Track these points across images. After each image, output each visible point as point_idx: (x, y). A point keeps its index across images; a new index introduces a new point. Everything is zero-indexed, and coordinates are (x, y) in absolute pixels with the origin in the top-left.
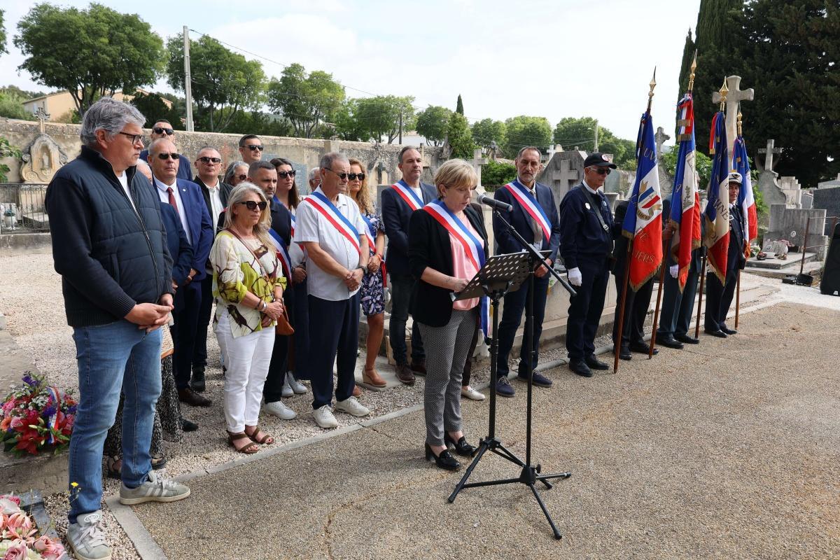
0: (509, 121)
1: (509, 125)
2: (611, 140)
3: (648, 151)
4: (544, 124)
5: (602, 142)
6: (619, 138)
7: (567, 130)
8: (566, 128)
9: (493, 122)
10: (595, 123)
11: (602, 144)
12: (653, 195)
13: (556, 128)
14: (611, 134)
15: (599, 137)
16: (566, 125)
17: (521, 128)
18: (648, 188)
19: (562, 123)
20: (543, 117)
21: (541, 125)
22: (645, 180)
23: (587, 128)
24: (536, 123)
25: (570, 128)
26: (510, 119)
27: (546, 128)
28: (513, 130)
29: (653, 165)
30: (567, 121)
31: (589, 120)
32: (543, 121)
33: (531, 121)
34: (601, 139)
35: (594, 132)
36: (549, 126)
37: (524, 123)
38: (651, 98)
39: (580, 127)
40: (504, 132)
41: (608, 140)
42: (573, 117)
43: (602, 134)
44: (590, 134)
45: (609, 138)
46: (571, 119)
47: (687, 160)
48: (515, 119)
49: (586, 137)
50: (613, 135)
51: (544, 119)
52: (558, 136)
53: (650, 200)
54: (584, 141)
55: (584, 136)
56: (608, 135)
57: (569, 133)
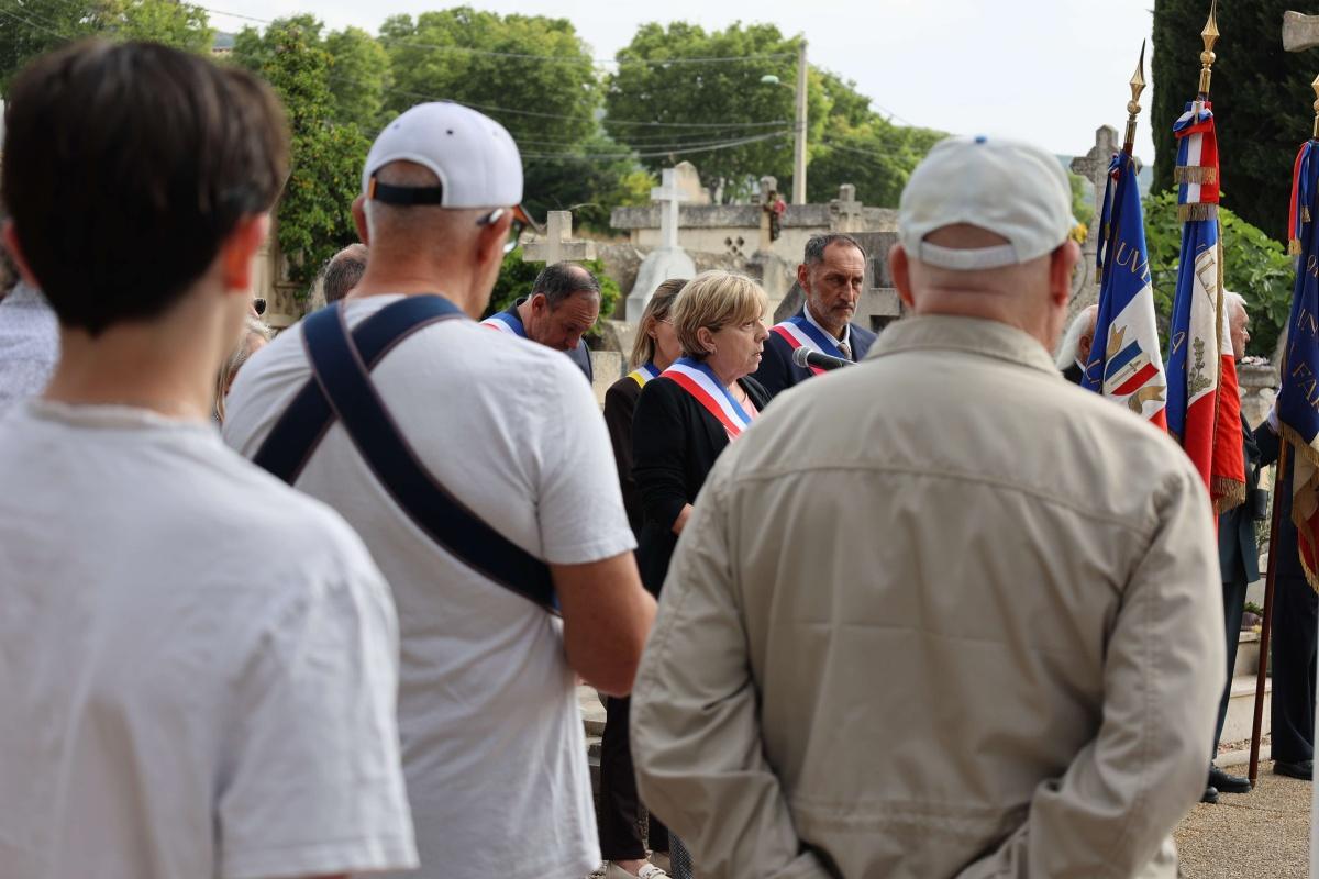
0: (397, 30)
1: (396, 50)
2: (864, 133)
3: (1127, 250)
4: (563, 48)
5: (826, 139)
6: (896, 123)
7: (664, 81)
8: (659, 69)
9: (323, 36)
10: (794, 51)
11: (824, 149)
12: (1138, 363)
13: (614, 68)
14: (863, 104)
15: (813, 117)
16: (661, 56)
17: (452, 64)
18: (1126, 343)
19: (642, 47)
20: (557, 17)
21: (548, 55)
22: (1119, 322)
23: (756, 74)
24: (524, 41)
25: (678, 72)
26: (405, 19)
27: (569, 67)
28: (417, 73)
29: (1139, 285)
30: (665, 41)
31: (765, 36)
32: (556, 35)
33: (500, 34)
34: (819, 129)
35: (791, 95)
36: (587, 61)
37: (466, 44)
38: (1133, 117)
39: (726, 68)
40: (376, 83)
41: (851, 133)
42: (691, 23)
43: (827, 103)
44: (772, 99)
45: (854, 122)
46: (680, 30)
47: (1197, 270)
48: (426, 20)
49: (756, 117)
50: (872, 108)
51: (562, 26)
52: (623, 105)
53: (1132, 374)
54: (741, 134)
55: (744, 109)
56: (852, 107)
57: (677, 96)
